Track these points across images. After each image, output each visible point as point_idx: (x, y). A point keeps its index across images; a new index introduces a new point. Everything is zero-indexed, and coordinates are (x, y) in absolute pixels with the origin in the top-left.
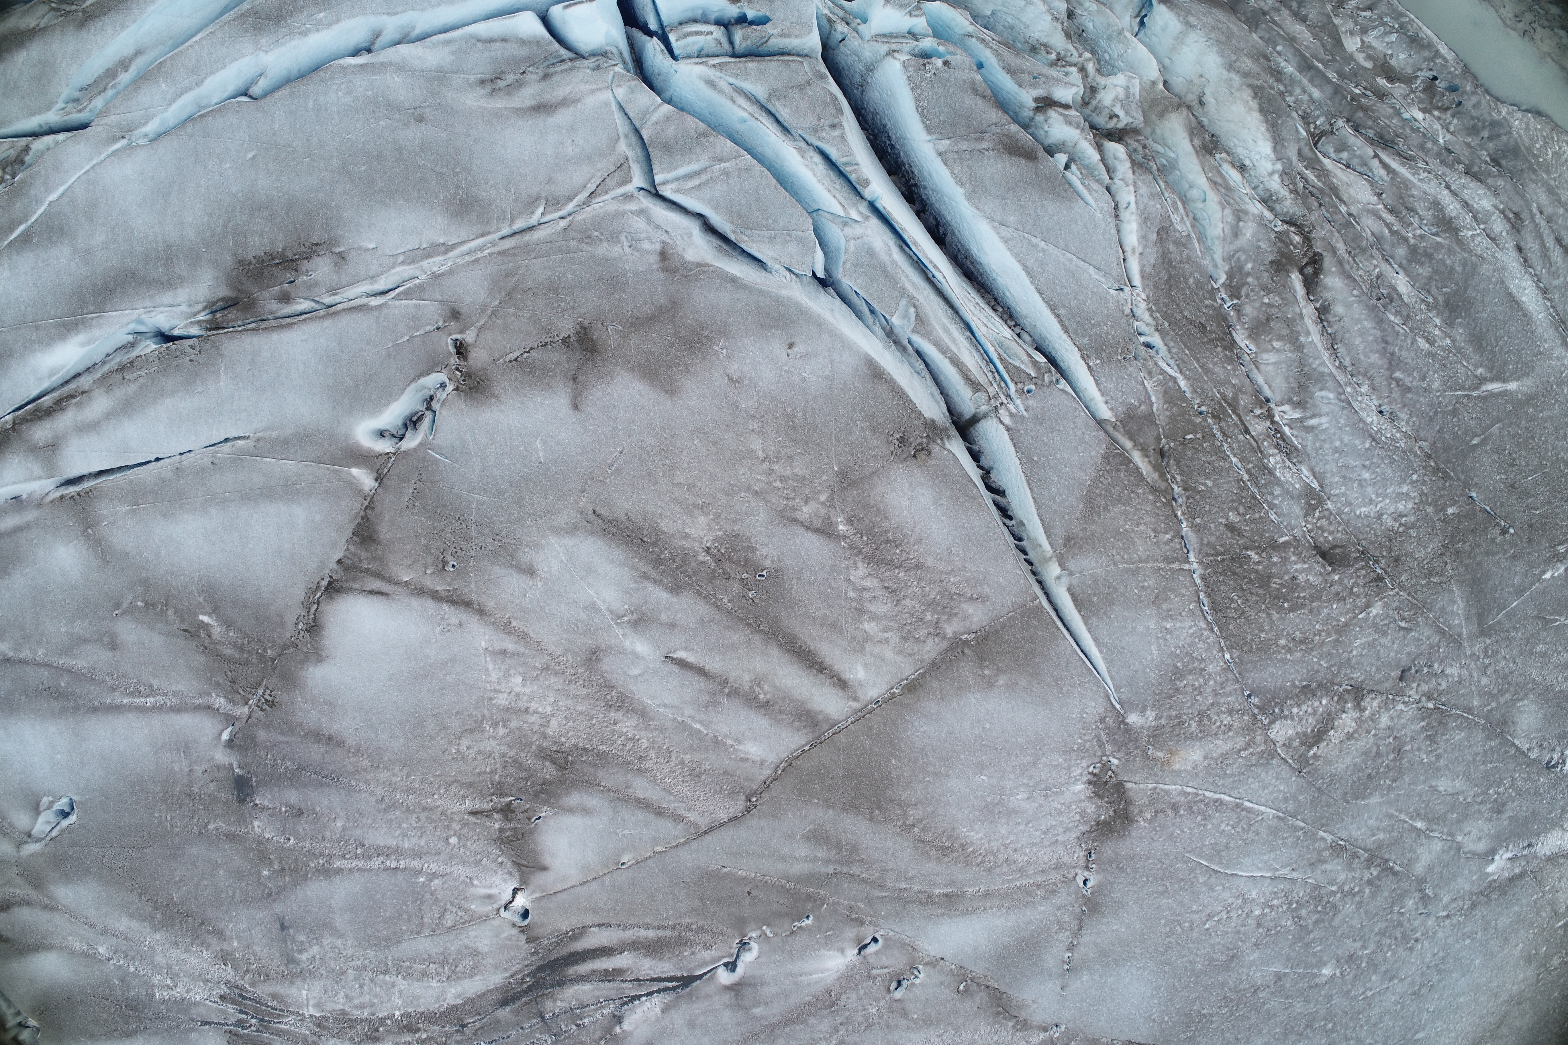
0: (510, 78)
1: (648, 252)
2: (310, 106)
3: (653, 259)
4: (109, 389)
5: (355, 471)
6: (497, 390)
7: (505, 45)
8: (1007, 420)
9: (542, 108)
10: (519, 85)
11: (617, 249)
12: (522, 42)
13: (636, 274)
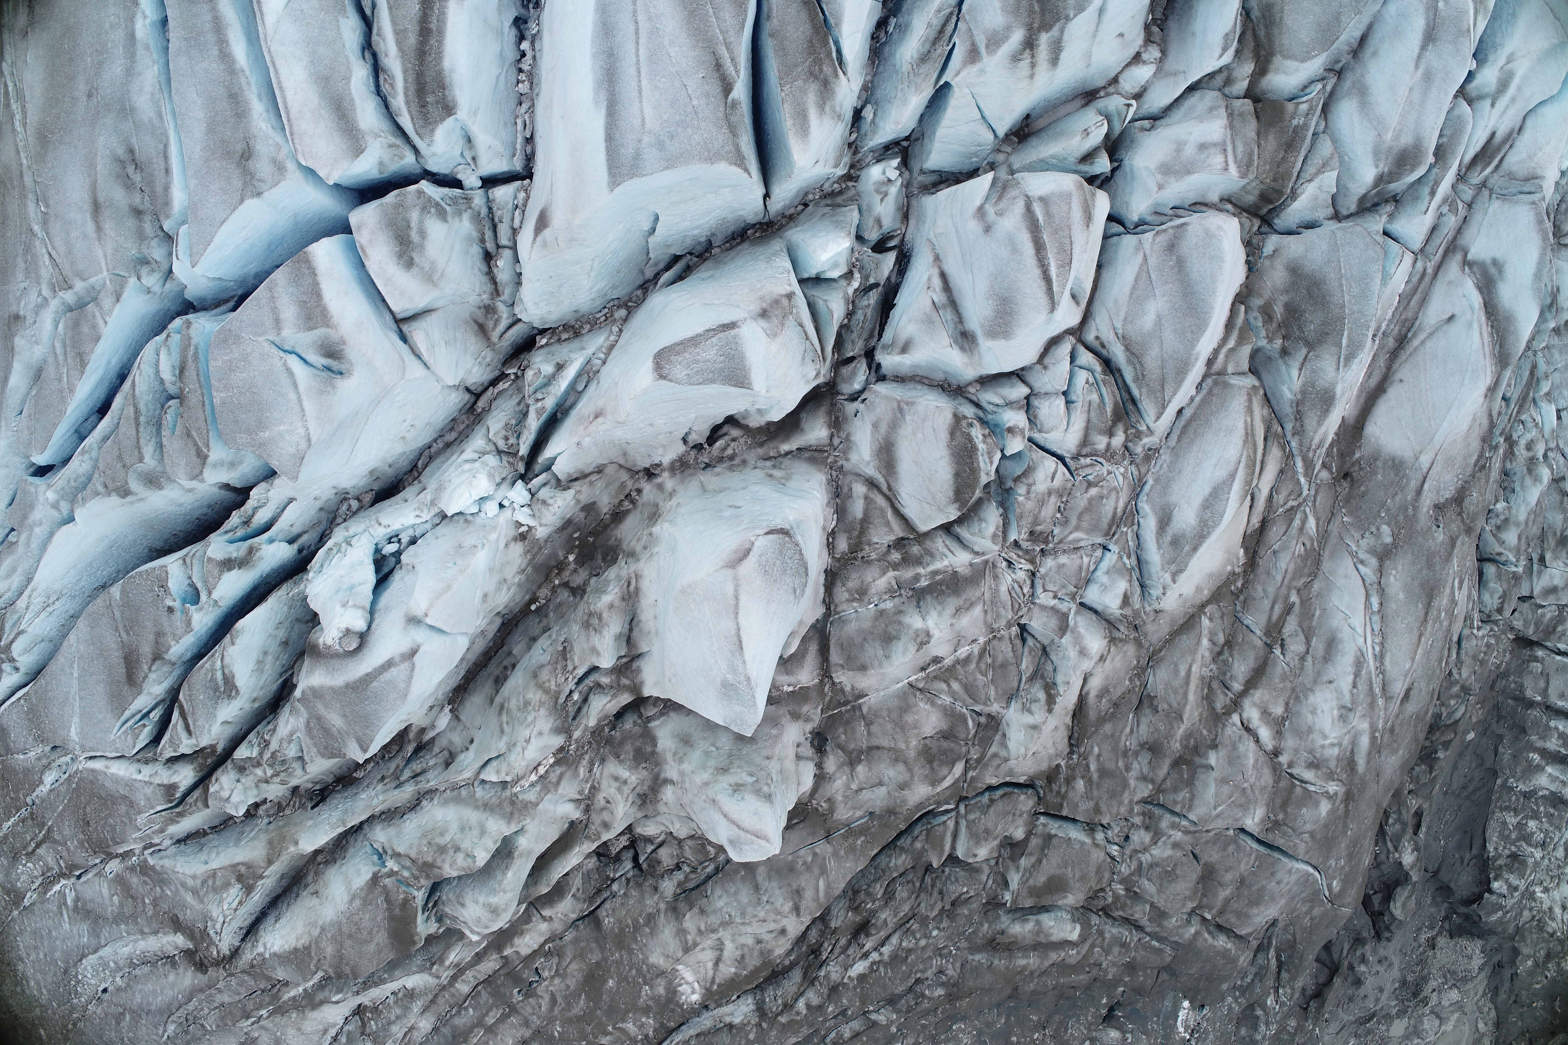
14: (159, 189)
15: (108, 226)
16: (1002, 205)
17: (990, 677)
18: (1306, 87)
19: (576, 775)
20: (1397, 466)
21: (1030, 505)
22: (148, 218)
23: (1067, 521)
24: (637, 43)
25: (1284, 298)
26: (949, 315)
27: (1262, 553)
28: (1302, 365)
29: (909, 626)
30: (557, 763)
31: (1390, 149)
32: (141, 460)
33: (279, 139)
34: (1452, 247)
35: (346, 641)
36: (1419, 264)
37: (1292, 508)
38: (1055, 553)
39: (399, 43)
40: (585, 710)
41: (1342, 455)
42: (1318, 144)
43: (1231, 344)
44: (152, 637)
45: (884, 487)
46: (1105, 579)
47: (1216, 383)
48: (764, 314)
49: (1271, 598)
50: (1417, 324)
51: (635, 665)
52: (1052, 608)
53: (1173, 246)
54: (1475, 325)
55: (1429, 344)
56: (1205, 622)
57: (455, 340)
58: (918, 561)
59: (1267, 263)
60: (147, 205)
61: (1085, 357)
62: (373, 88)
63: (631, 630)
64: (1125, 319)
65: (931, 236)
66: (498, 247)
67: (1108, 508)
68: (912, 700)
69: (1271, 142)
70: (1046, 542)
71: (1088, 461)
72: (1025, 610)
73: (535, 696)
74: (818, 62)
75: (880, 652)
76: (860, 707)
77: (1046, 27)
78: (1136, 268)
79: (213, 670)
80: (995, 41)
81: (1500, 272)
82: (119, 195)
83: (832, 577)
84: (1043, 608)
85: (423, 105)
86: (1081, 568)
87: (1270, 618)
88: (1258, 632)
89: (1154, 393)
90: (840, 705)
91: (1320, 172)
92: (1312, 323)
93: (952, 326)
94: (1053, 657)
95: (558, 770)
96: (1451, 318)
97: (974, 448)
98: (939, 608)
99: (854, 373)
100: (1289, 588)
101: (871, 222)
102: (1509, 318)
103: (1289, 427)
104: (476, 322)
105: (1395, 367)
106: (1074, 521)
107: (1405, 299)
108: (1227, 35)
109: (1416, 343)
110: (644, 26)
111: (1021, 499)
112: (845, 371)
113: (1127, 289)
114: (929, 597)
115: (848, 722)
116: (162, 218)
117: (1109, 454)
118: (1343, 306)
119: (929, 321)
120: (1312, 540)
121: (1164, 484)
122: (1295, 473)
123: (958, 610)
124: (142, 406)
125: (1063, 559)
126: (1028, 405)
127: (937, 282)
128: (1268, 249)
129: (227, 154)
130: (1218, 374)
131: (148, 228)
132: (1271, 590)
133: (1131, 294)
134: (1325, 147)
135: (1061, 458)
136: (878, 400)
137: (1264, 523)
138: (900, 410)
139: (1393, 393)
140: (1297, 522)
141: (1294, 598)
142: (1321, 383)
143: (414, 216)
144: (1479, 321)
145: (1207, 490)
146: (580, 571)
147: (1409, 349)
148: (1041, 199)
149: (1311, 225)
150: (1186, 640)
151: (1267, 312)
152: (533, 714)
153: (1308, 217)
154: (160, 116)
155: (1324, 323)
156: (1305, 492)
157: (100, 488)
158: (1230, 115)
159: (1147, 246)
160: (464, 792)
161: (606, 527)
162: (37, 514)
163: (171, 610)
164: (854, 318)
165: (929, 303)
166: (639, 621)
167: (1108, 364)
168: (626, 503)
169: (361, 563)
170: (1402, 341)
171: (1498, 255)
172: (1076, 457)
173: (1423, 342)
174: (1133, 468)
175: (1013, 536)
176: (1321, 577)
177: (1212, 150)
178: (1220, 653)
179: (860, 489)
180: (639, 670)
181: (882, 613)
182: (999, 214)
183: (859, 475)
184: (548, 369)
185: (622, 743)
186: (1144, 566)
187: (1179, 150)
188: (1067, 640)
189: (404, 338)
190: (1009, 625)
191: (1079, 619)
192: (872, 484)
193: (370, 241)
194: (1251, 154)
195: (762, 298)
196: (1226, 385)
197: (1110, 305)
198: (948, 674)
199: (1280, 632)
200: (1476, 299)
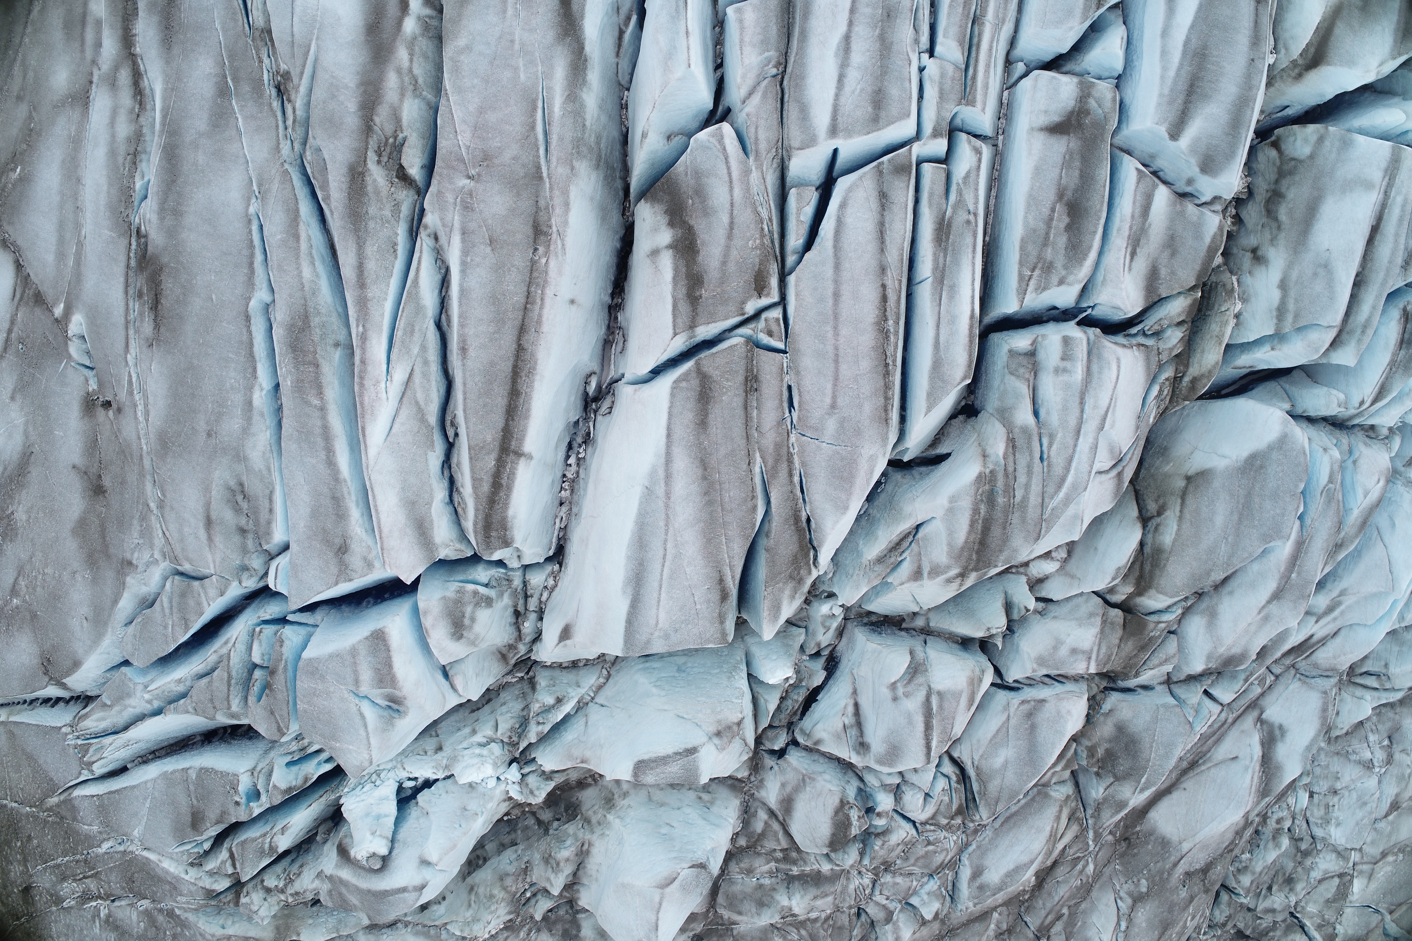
0: (244, 505)
1: (132, 554)
2: (231, 355)
3: (128, 556)
4: (129, 140)
5: (62, 305)
6: (86, 418)
7: (267, 510)
8: (64, 730)
9: (209, 523)
10: (237, 509)
11: (136, 535)
12: (269, 523)
13: (123, 541)
14: (263, 521)
15: (218, 539)
16: (909, 688)
17: (829, 932)
18: (1169, 607)
19: (518, 936)
20: (1165, 843)
21: (882, 853)
22: (250, 536)
23: (907, 859)
24: (663, 566)
25: (1107, 745)
26: (854, 732)
27: (1048, 880)
28: (1108, 787)
29: (778, 902)
30: (506, 928)
31: (1220, 656)
32: (229, 707)
33: (370, 542)
34: (1253, 705)
35: (372, 861)
36: (1223, 715)
37: (1078, 858)
38: (894, 873)
39: (475, 488)
40: (533, 901)
41: (1126, 827)
42: (1167, 642)
43: (1058, 768)
44: (218, 812)
45: (781, 818)
46: (925, 897)
47: (1039, 793)
48: (718, 734)
49: (1047, 910)
50: (1208, 755)
51: (576, 887)
52: (884, 906)
53: (1031, 714)
54: (1250, 771)
55: (1213, 770)
56: (995, 915)
57: (483, 669)
58: (794, 862)
59: (1102, 719)
60: (251, 526)
61: (948, 768)
62: (447, 499)
63: (578, 869)
64: (982, 756)
65: (855, 671)
66: (526, 609)
67: (939, 859)
68: (770, 935)
69: (1129, 647)
70: (890, 866)
71: (932, 828)
72: (863, 902)
73: (499, 893)
74: (798, 569)
75: (754, 910)
76: (732, 929)
77: (976, 569)
78: (1000, 723)
79: (263, 843)
80: (935, 571)
81: (1283, 735)
82: (228, 515)
83: (729, 856)
84: (877, 904)
85: (487, 537)
86: (910, 888)
87: (1043, 922)
88: (1032, 928)
89: (989, 805)
90: (718, 924)
91: (1161, 664)
92: (1123, 765)
93: (854, 738)
94: (877, 929)
95: (505, 934)
96: (1235, 758)
97: (850, 824)
98: (802, 892)
99: (776, 737)
100: (1062, 906)
101: (813, 644)
102: (1279, 768)
103: (1089, 812)
104: (500, 652)
105: (1182, 779)
106: (912, 861)
107: (1204, 738)
108: (1119, 568)
109: (1203, 768)
110: (671, 551)
111: (876, 848)
112: (770, 733)
113: (989, 736)
114: (797, 883)
115: (721, 936)
116: (263, 543)
117: (948, 828)
118: (1148, 761)
119: (838, 737)
120: (1088, 877)
121: (983, 851)
122: (1086, 838)
123: (815, 898)
124: (234, 673)
125: (899, 880)
126: (897, 791)
127: (851, 709)
128: (1106, 707)
129: (327, 542)
130: (1043, 785)
131: (250, 544)
132: (1049, 905)
133: (991, 740)
134: (1172, 645)
135: (914, 823)
136: (789, 769)
137: (1055, 864)
138: (804, 781)
139: (1176, 796)
140: (1080, 867)
141: (1065, 911)
142: (1120, 797)
143: (469, 610)
144: (1254, 769)
145: (1011, 867)
146: (547, 811)
147: (1197, 770)
148: (939, 693)
149: (1145, 688)
150: (977, 927)
151: (1091, 751)
152: (496, 906)
153: (1146, 683)
154: (269, 469)
155: (1131, 768)
156: (1091, 849)
157: (191, 710)
158: (1104, 622)
159: (1012, 710)
160: (432, 932)
161: (571, 788)
162: (132, 701)
163: (237, 803)
164: (785, 703)
165: (841, 726)
166: (585, 867)
167: (963, 776)
168: (590, 780)
169: (386, 798)
170: (1193, 765)
171: (1285, 723)
172: (924, 824)
173: (1208, 768)
174: (964, 836)
175: (866, 861)
176: (1088, 900)
177: (1080, 656)
178: (1001, 934)
179: (762, 815)
180: (578, 891)
181: (761, 886)
182: (907, 695)
183: (764, 804)
184: (550, 701)
185: (555, 923)
186: (956, 890)
187: (1055, 648)
188: (889, 927)
189: (446, 675)
190: (850, 907)
191: (901, 915)
192: (772, 813)
193: (433, 625)
194: (1110, 656)
195: (719, 722)
196: (1047, 796)
197: (974, 741)
198: (800, 925)
199: (1048, 931)
200: (1257, 751)
